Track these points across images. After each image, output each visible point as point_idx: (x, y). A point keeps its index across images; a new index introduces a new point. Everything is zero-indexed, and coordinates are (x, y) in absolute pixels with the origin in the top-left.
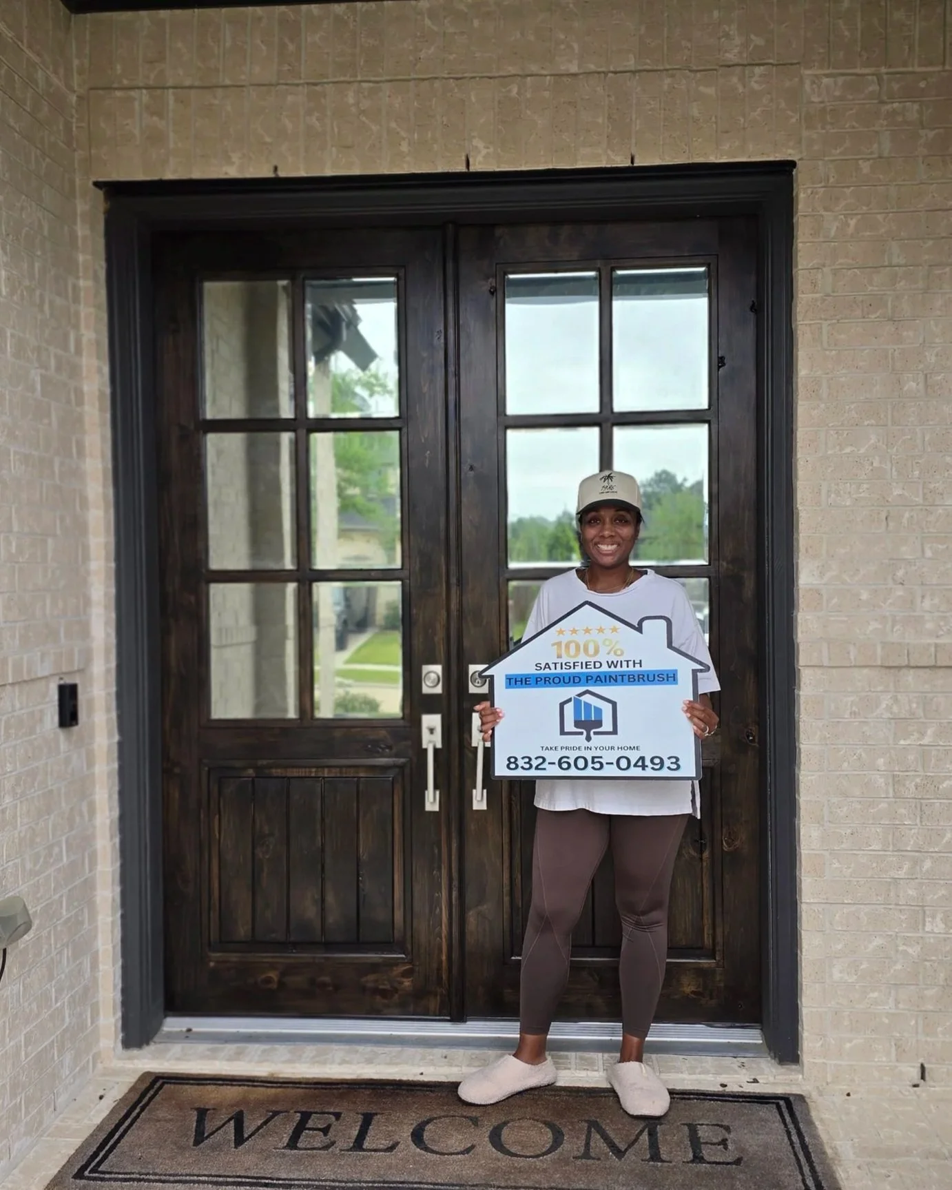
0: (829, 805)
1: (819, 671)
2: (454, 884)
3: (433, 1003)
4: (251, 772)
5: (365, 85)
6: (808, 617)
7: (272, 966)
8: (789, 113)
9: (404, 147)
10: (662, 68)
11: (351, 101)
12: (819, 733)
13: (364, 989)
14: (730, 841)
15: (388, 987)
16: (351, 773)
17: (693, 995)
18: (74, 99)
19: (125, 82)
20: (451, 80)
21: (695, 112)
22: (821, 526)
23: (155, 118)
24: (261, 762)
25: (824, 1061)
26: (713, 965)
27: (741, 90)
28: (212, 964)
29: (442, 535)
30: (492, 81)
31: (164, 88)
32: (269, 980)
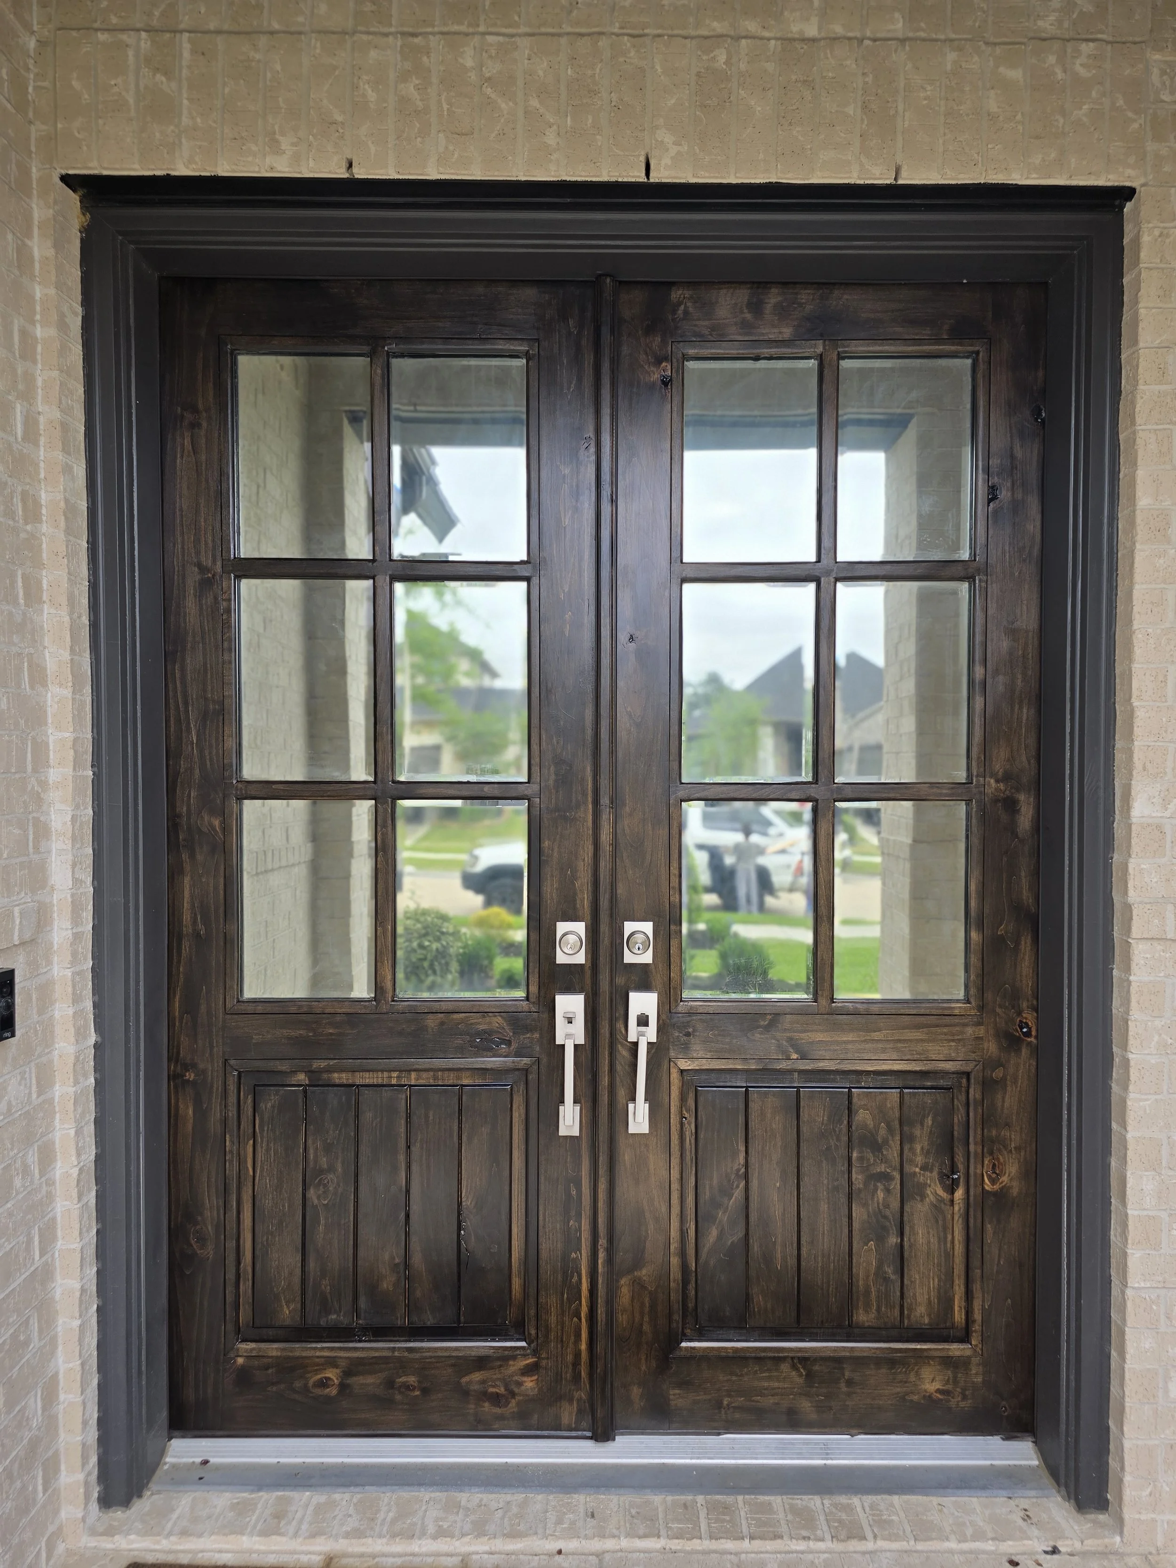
0: (1169, 1144)
1: (1159, 947)
2: (600, 1243)
3: (568, 1413)
4: (302, 1077)
5: (490, 39)
6: (1143, 866)
7: (332, 1362)
8: (1130, 114)
9: (551, 139)
10: (942, 37)
11: (469, 63)
12: (1156, 1038)
13: (465, 1393)
14: (994, 1176)
15: (502, 1390)
16: (451, 1078)
17: (938, 1395)
18: (32, 44)
19: (114, 20)
20: (626, 38)
21: (992, 104)
22: (1166, 732)
23: (160, 78)
24: (317, 1064)
25: (1153, 1516)
26: (968, 1353)
27: (1060, 75)
28: (240, 1361)
29: (589, 732)
30: (688, 41)
31: (175, 32)
32: (324, 1383)
